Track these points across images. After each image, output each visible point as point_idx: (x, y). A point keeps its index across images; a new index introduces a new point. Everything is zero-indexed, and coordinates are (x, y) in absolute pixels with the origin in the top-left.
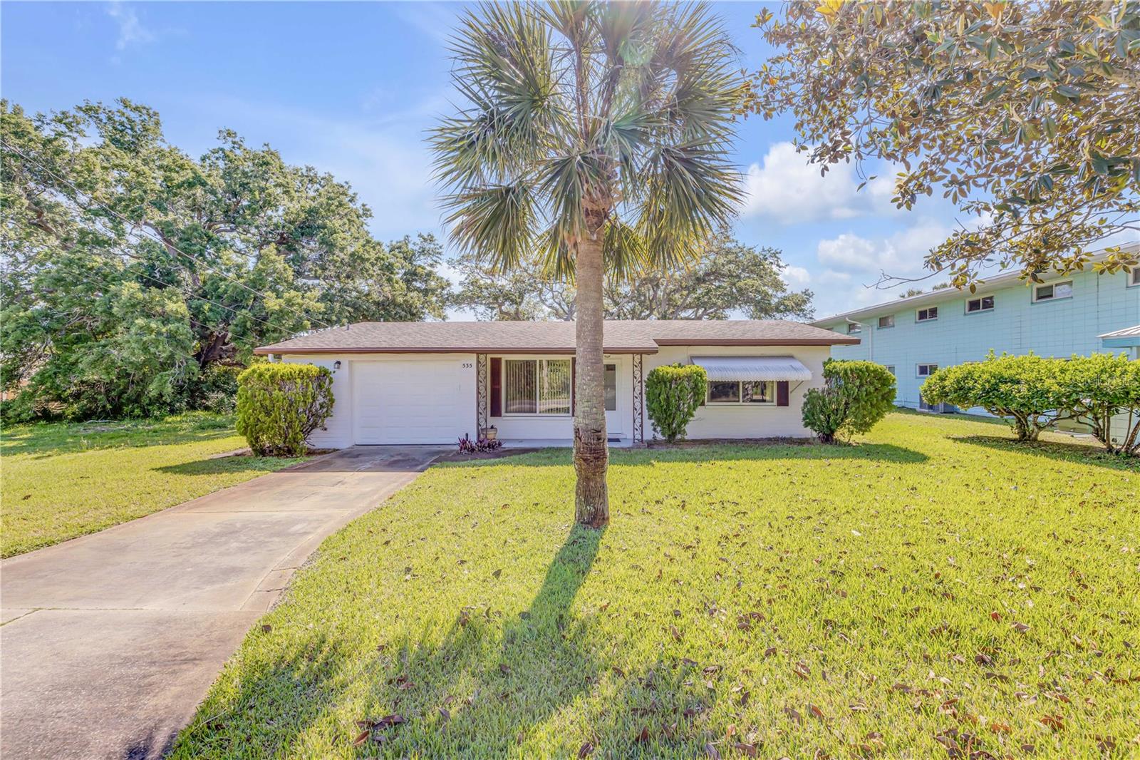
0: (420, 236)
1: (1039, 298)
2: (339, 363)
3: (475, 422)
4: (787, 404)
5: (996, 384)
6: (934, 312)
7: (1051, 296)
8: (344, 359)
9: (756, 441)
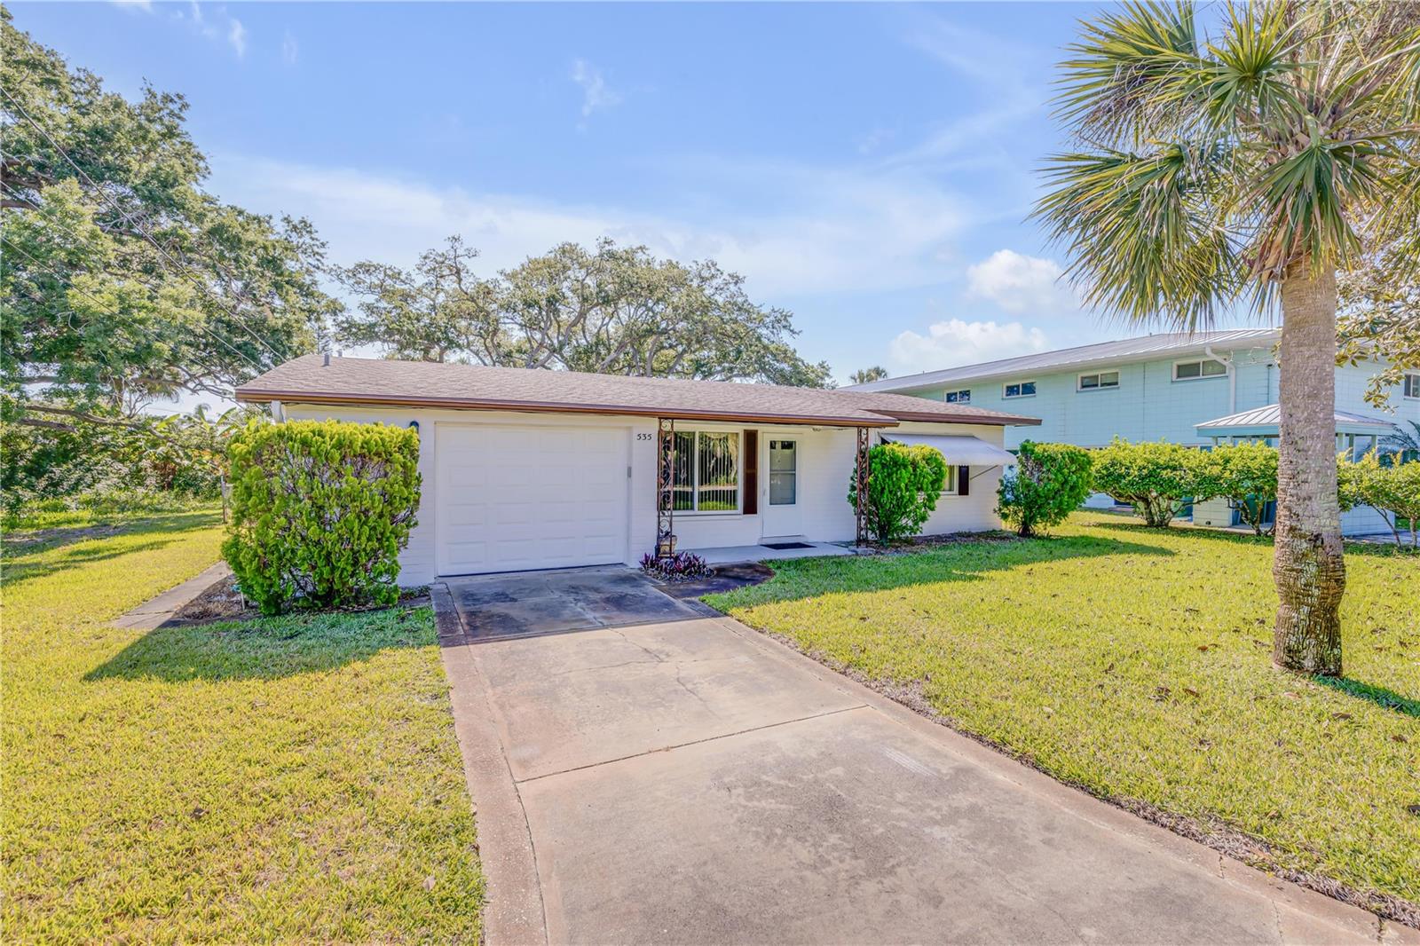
0: (287, 220)
1: (1083, 387)
2: (414, 423)
3: (656, 525)
4: (967, 494)
5: (1154, 470)
6: (966, 394)
7: (1116, 383)
8: (424, 416)
9: (969, 535)
